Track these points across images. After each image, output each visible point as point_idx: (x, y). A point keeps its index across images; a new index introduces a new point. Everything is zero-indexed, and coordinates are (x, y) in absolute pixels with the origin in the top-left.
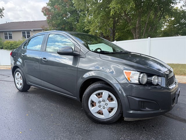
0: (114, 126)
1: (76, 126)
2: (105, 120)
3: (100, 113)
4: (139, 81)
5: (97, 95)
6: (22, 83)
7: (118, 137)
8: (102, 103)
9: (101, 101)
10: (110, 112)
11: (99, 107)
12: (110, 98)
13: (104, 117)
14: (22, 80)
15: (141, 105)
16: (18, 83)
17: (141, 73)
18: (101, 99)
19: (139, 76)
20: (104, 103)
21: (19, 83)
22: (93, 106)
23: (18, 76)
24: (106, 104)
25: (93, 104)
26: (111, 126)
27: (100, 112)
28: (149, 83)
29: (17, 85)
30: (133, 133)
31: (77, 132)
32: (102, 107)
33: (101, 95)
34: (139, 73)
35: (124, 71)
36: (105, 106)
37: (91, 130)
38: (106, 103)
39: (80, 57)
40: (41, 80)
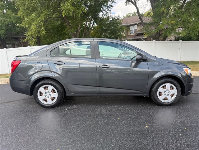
9: (166, 91)
10: (172, 97)
11: (165, 95)
12: (172, 87)
13: (168, 101)
16: (44, 99)
20: (168, 92)
25: (160, 94)
27: (165, 98)
33: (165, 87)
35: (184, 69)
36: (169, 94)
39: (147, 62)
40: (97, 86)
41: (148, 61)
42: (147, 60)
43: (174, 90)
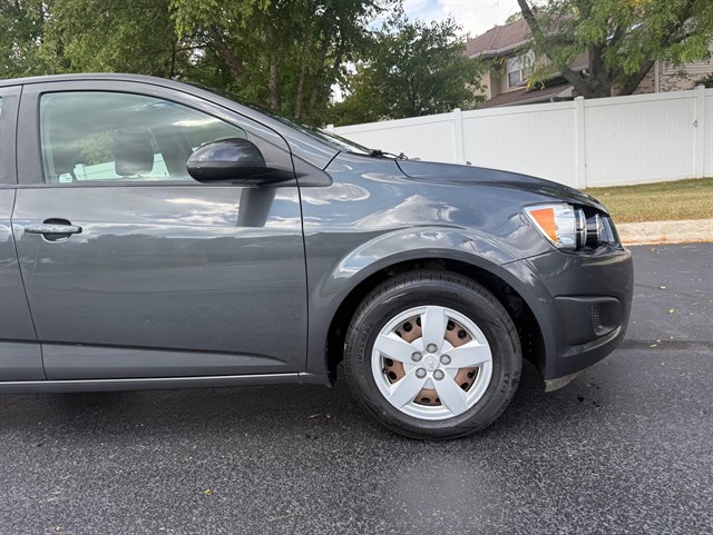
3: (426, 399)
4: (579, 236)
5: (402, 331)
8: (430, 360)
9: (422, 349)
10: (465, 387)
11: (419, 377)
12: (456, 330)
13: (446, 411)
18: (418, 344)
19: (577, 221)
20: (436, 357)
22: (393, 377)
24: (446, 359)
25: (391, 369)
27: (425, 395)
32: (430, 375)
33: (415, 326)
34: (571, 208)
35: (528, 209)
36: (442, 368)
38: (443, 352)
39: (298, 185)
40: (41, 342)
41: (300, 180)
42: (295, 175)
43: (473, 344)
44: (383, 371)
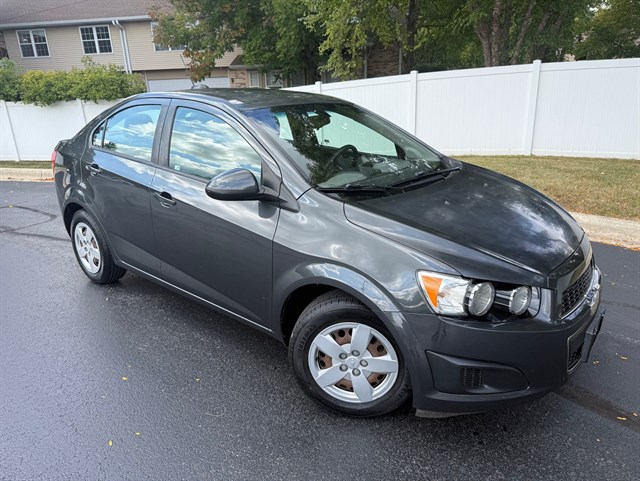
0: (387, 426)
1: (271, 422)
2: (359, 408)
3: (343, 385)
4: (466, 308)
5: (336, 335)
6: (99, 258)
7: (394, 464)
8: (352, 360)
9: (348, 352)
10: (374, 385)
11: (341, 369)
12: (376, 345)
13: (356, 397)
14: (97, 250)
15: (469, 379)
16: (86, 257)
17: (475, 282)
18: (347, 348)
19: (469, 292)
20: (357, 359)
21: (91, 258)
22: (323, 365)
23: (85, 235)
24: (364, 363)
25: (322, 359)
26: (377, 426)
27: (342, 383)
28: (499, 310)
29: (84, 261)
30: (443, 451)
31: (274, 443)
32: (350, 371)
33: (347, 334)
34: (466, 282)
35: (421, 274)
36: (361, 368)
37: (318, 438)
38: (364, 358)
42: (279, 200)
44: (317, 359)
